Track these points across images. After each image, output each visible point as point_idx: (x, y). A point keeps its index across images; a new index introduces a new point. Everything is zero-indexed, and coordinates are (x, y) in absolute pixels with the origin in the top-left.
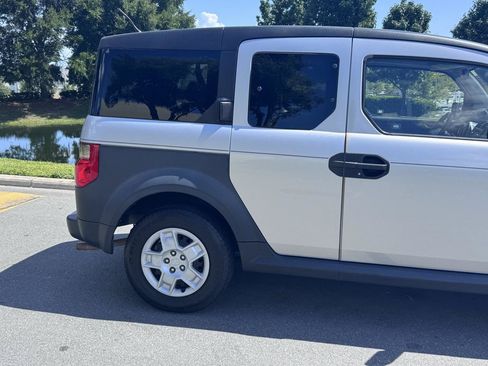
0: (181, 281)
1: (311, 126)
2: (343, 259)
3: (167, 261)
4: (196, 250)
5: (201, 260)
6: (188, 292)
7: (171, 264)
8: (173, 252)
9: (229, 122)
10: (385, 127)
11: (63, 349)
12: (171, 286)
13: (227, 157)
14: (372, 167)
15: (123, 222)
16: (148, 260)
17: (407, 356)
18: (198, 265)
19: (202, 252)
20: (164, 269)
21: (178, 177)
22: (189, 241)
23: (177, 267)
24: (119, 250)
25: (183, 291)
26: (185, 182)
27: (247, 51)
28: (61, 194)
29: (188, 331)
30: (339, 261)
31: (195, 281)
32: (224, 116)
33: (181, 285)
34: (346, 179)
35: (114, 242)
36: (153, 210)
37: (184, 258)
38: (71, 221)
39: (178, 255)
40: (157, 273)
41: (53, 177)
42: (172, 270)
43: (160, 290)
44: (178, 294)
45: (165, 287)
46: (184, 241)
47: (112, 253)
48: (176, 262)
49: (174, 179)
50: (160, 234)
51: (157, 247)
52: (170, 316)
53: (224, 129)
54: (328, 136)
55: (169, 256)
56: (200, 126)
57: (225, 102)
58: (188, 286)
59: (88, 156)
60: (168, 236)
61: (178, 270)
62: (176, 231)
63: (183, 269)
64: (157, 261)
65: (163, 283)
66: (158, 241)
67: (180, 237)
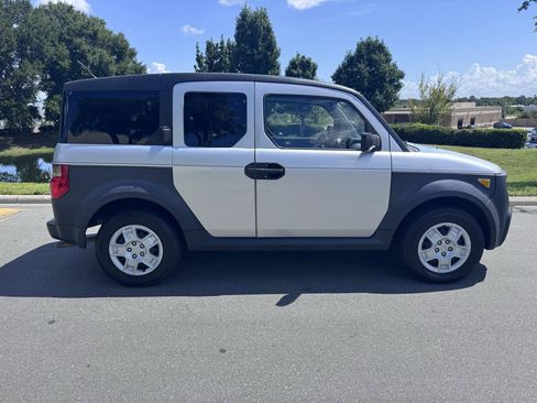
0: (142, 263)
1: (231, 145)
2: (259, 236)
3: (129, 250)
4: (152, 239)
5: (157, 246)
6: (148, 271)
7: (133, 252)
8: (134, 243)
9: (170, 143)
10: (281, 144)
11: (51, 322)
12: (134, 268)
13: (171, 169)
14: (273, 171)
15: (92, 224)
16: (115, 250)
17: (303, 296)
18: (154, 251)
19: (156, 240)
20: (128, 256)
21: (133, 187)
22: (146, 234)
23: (138, 254)
24: (91, 245)
25: (144, 271)
26: (139, 190)
27: (179, 92)
28: (43, 207)
29: (149, 298)
30: (256, 238)
31: (153, 263)
32: (166, 140)
33: (142, 267)
34: (257, 180)
35: (86, 240)
36: (115, 212)
37: (142, 246)
38: (50, 226)
39: (138, 244)
40: (122, 260)
41: (36, 194)
42: (134, 256)
43: (127, 272)
44: (141, 273)
45: (130, 269)
46: (141, 234)
47: (85, 248)
48: (137, 250)
49: (131, 188)
50: (123, 230)
51: (121, 240)
53: (167, 149)
54: (243, 151)
55: (131, 246)
56: (148, 148)
57: (166, 129)
58: (147, 267)
59: (60, 175)
60: (129, 232)
61: (139, 256)
62: (134, 227)
63: (142, 254)
64: (122, 251)
65: (128, 266)
66: (121, 236)
67: (138, 231)
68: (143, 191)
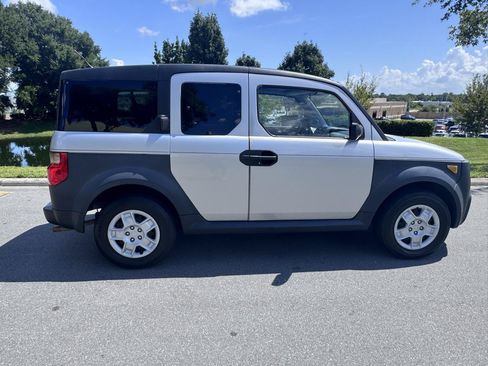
0: (139, 246)
1: (226, 133)
2: (251, 219)
3: (127, 234)
4: (150, 223)
5: (154, 231)
6: (145, 254)
7: (131, 236)
8: (132, 227)
9: (167, 131)
10: (273, 132)
11: (56, 309)
12: (132, 251)
13: (169, 156)
14: (266, 158)
15: (91, 208)
16: (113, 235)
17: (295, 276)
18: (152, 235)
19: (154, 225)
20: (126, 240)
21: (132, 173)
22: (144, 218)
23: (136, 238)
24: (89, 228)
25: (141, 253)
26: (138, 176)
27: (177, 82)
29: (149, 281)
30: (248, 221)
31: (150, 246)
32: (164, 128)
33: (140, 250)
34: (251, 167)
35: (84, 222)
36: (116, 198)
37: (140, 230)
38: (47, 211)
39: (136, 229)
40: (121, 244)
41: (19, 177)
42: (132, 240)
43: (125, 254)
44: (139, 256)
45: (128, 252)
46: (139, 219)
47: (84, 232)
48: (134, 233)
49: (129, 175)
50: (121, 215)
51: (119, 225)
52: (132, 272)
53: (164, 137)
54: (238, 139)
55: (129, 230)
56: (147, 135)
57: (164, 117)
58: (144, 250)
59: (58, 162)
60: (127, 217)
61: (137, 239)
62: (133, 212)
63: (140, 238)
64: (120, 235)
65: (126, 249)
66: (120, 220)
67: (137, 216)
68: (142, 178)
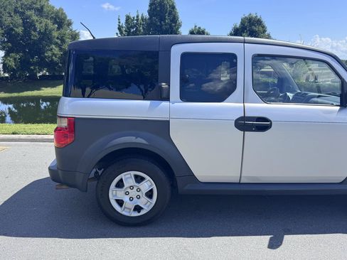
0: (138, 206)
3: (127, 193)
4: (148, 184)
5: (151, 191)
6: (142, 213)
7: (130, 195)
8: (131, 188)
9: (167, 99)
12: (130, 209)
13: (168, 122)
14: (261, 124)
16: (114, 194)
18: (149, 194)
19: (152, 185)
20: (126, 199)
21: (134, 138)
22: (143, 179)
23: (134, 197)
25: (139, 212)
26: (140, 140)
30: (239, 183)
31: (147, 205)
32: (164, 95)
33: (138, 208)
34: (246, 132)
37: (139, 190)
39: (135, 189)
40: (120, 203)
41: (13, 134)
42: (131, 199)
43: (124, 213)
44: (136, 214)
45: (127, 211)
46: (139, 179)
47: (86, 191)
48: (133, 193)
49: (132, 139)
50: (122, 176)
51: (120, 185)
53: (165, 104)
54: (232, 107)
55: (129, 190)
56: (148, 103)
57: (164, 85)
58: (142, 208)
59: (66, 125)
60: (128, 177)
61: (135, 199)
62: (133, 173)
63: (139, 197)
64: (120, 194)
65: (125, 208)
66: (121, 180)
67: (136, 177)
68: (144, 142)
